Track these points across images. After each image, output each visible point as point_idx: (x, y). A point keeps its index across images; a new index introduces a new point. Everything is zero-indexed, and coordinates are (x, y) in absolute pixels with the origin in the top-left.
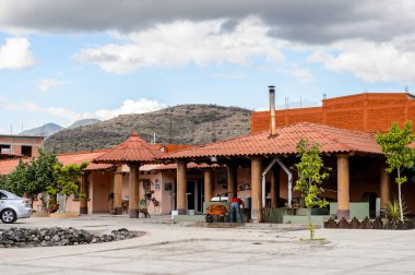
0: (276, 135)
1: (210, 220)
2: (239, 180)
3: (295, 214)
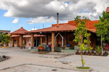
0: (59, 27)
1: (39, 50)
2: (49, 39)
3: (64, 49)
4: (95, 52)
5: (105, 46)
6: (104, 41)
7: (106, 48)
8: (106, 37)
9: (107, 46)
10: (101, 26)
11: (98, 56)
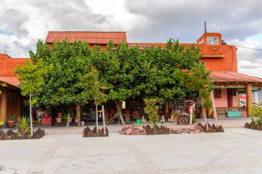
4: (15, 131)
5: (41, 117)
6: (37, 105)
7: (43, 122)
8: (42, 97)
9: (44, 117)
10: (29, 73)
11: (21, 139)
